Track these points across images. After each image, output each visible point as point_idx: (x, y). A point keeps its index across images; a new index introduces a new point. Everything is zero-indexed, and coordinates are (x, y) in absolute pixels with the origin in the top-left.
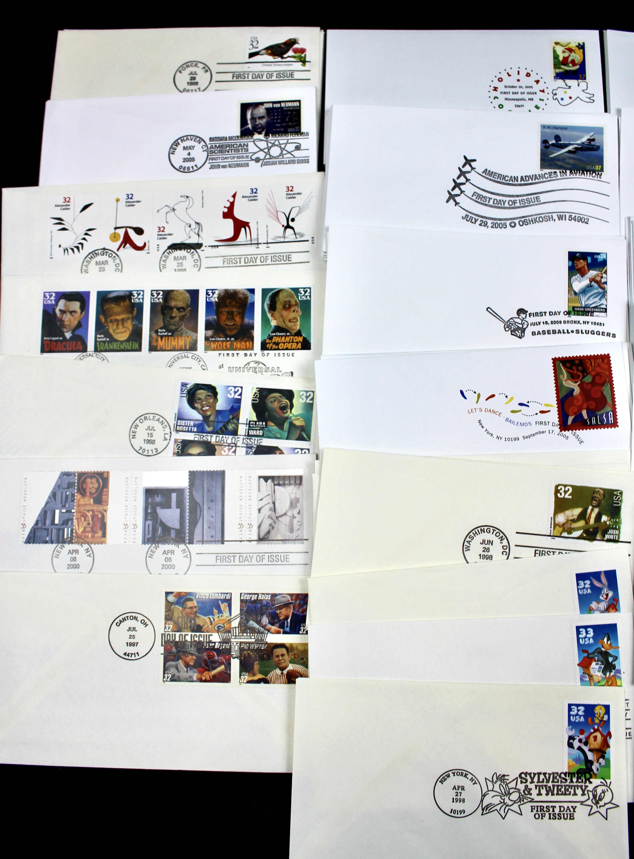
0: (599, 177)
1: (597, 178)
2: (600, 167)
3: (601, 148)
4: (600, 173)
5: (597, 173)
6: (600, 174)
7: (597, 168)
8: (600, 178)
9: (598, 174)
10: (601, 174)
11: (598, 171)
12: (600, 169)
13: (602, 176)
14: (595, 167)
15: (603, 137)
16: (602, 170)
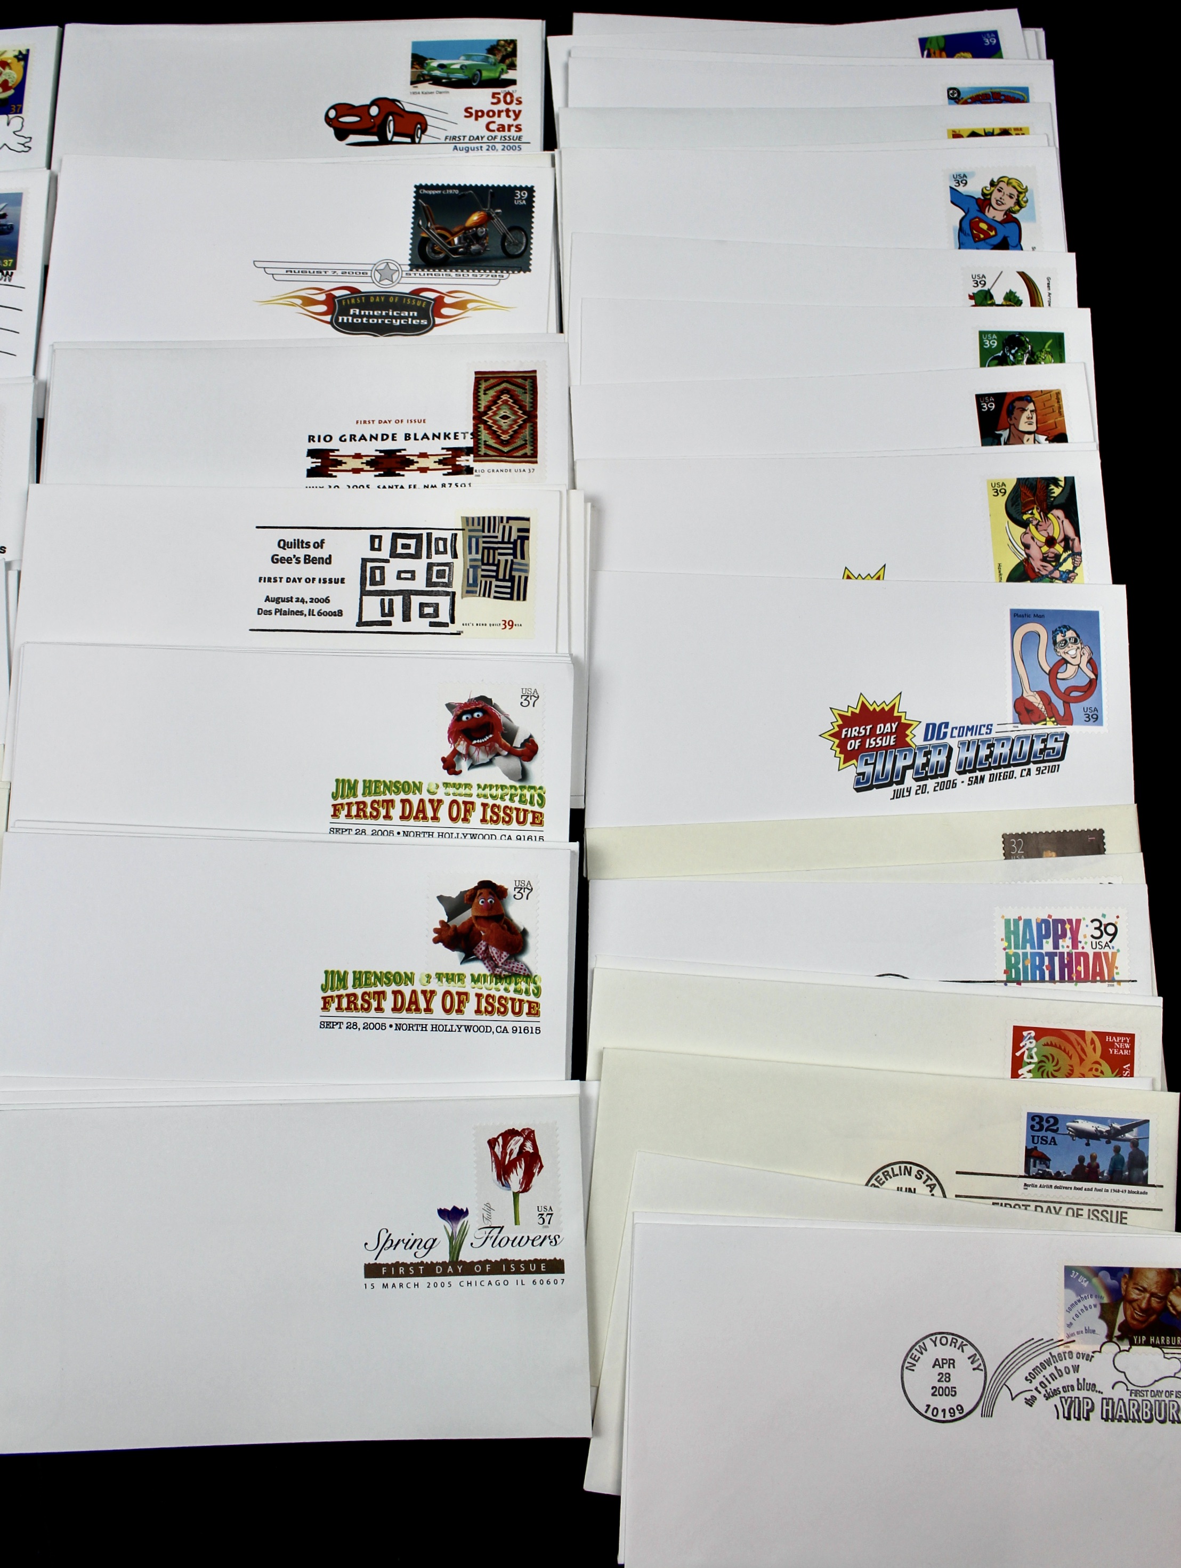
0: (7, 280)
1: (5, 280)
2: (11, 261)
3: (15, 229)
4: (10, 272)
5: (5, 272)
6: (10, 274)
7: (7, 263)
8: (10, 280)
9: (7, 273)
10: (12, 273)
11: (8, 268)
12: (10, 265)
13: (13, 276)
14: (3, 263)
15: (20, 210)
16: (14, 267)
